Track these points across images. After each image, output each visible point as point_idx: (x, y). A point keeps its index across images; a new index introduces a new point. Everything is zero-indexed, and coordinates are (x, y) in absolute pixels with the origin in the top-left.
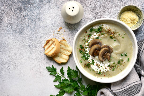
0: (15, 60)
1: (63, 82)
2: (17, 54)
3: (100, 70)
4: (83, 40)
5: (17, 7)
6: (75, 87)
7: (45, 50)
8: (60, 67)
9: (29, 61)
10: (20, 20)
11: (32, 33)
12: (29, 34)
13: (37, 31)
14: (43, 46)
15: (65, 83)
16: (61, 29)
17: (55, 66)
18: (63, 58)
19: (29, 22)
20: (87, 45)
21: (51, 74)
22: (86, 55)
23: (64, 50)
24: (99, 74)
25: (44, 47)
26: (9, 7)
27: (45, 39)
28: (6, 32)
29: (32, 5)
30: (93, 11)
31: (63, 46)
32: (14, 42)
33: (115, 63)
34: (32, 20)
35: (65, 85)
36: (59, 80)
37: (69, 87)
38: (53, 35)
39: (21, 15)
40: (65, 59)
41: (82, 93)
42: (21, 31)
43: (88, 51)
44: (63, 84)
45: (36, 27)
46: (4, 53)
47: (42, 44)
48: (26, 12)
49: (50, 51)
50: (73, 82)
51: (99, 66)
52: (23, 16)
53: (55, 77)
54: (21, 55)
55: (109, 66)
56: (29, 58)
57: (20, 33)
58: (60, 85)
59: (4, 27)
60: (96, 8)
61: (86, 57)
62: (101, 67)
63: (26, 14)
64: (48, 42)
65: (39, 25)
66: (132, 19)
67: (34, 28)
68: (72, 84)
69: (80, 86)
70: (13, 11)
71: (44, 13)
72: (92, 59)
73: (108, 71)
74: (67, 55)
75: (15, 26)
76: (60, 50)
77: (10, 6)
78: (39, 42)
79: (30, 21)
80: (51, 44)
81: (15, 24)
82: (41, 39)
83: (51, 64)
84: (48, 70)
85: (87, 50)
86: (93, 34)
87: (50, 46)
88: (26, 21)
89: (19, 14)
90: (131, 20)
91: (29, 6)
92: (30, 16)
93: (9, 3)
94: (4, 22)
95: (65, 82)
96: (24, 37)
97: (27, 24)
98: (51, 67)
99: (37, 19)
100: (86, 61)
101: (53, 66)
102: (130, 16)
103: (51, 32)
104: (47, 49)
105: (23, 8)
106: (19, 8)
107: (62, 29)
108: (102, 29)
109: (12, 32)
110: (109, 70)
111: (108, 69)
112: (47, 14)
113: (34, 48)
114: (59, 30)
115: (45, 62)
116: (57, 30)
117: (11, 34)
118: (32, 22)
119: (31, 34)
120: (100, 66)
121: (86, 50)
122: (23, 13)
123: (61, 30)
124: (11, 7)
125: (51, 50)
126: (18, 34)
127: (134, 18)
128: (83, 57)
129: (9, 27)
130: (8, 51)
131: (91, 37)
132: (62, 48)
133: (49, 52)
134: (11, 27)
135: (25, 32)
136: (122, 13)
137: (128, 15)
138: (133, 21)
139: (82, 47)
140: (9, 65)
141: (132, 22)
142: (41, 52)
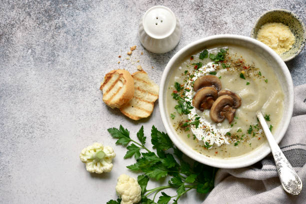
0: (42, 119)
1: (144, 159)
2: (46, 106)
3: (209, 141)
4: (184, 74)
5: (42, 9)
6: (168, 168)
7: (104, 95)
8: (137, 129)
9: (72, 119)
10: (48, 36)
11: (75, 62)
12: (68, 63)
13: (85, 56)
14: (99, 87)
15: (149, 161)
16: (134, 50)
17: (127, 126)
18: (142, 109)
19: (67, 39)
20: (189, 84)
21: (118, 143)
22: (185, 104)
23: (144, 91)
24: (206, 147)
25: (101, 88)
26: (24, 10)
27: (103, 72)
28: (20, 62)
29: (71, 5)
30: (198, 9)
31: (139, 84)
32: (39, 81)
33: (241, 131)
34: (74, 35)
35: (149, 164)
36: (136, 154)
37: (156, 169)
38: (119, 63)
39: (50, 27)
40: (147, 111)
41: (185, 178)
42: (52, 58)
43: (190, 97)
44: (145, 163)
45: (83, 49)
46: (19, 105)
47: (96, 84)
48: (61, 18)
49: (115, 95)
50: (166, 157)
51: (207, 131)
52: (54, 27)
53: (128, 148)
54: (55, 108)
55: (228, 134)
56: (72, 113)
57: (50, 63)
58: (139, 165)
59: (16, 52)
60: (204, 3)
61: (185, 108)
62: (211, 133)
63: (61, 24)
64: (109, 77)
65: (89, 44)
66: (281, 39)
67: (79, 50)
68: (163, 161)
69: (180, 165)
70: (33, 19)
71: (99, 20)
72: (196, 115)
73: (224, 144)
74: (149, 102)
75: (38, 50)
76: (136, 93)
77: (27, 9)
78: (90, 78)
79: (69, 37)
80: (116, 82)
81: (38, 45)
82: (94, 73)
83: (117, 123)
84: (112, 135)
85: (189, 95)
86: (206, 64)
87: (113, 86)
88: (61, 38)
89: (46, 24)
90: (280, 41)
91: (66, 6)
92: (69, 27)
93: (24, 4)
94: (17, 42)
95: (148, 158)
96: (58, 70)
97: (63, 43)
98: (118, 128)
99: (85, 33)
100: (182, 116)
101: (121, 127)
102: (278, 33)
103: (114, 57)
104: (108, 92)
105: (54, 12)
106: (46, 11)
107: (136, 50)
108: (227, 57)
109: (33, 63)
110: (228, 143)
111: (226, 140)
112: (103, 21)
113: (81, 91)
114: (130, 52)
115: (105, 120)
116: (126, 52)
117: (32, 66)
118: (73, 40)
119: (73, 64)
120: (211, 131)
121: (187, 94)
122: (54, 22)
123: (134, 52)
124: (29, 10)
125: (115, 93)
126: (47, 64)
127: (286, 36)
128: (179, 107)
129: (27, 51)
130: (27, 102)
131: (200, 69)
132: (138, 88)
133: (111, 98)
134: (30, 51)
135: (60, 59)
136: (261, 25)
137: (274, 31)
138: (283, 43)
139: (179, 87)
140: (31, 130)
141: (282, 46)
142: (95, 99)
